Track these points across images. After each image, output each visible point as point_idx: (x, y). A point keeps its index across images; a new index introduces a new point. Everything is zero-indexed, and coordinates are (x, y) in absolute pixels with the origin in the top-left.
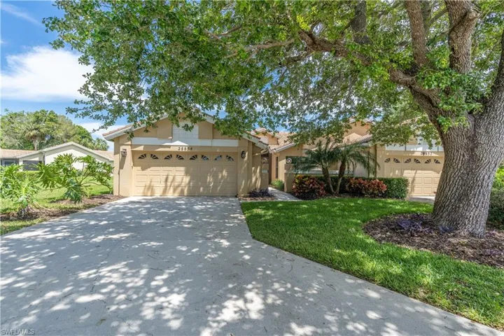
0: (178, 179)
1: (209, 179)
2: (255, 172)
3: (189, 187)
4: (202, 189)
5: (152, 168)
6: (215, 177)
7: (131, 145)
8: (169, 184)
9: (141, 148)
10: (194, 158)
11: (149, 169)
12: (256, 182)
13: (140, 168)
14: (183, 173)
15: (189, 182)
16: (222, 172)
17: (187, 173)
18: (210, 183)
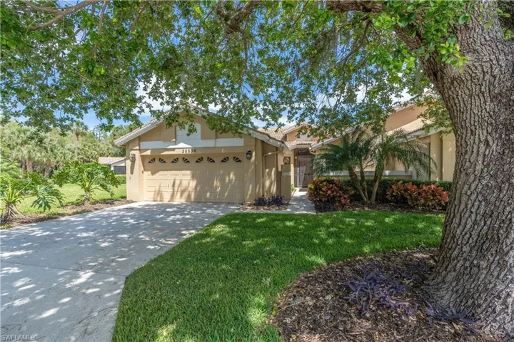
0: (185, 184)
1: (216, 183)
2: (269, 175)
3: (196, 192)
4: (208, 194)
5: (160, 173)
6: (222, 180)
7: (139, 150)
8: (176, 189)
9: (148, 153)
10: (200, 160)
11: (157, 174)
12: (270, 187)
13: (149, 173)
14: (189, 178)
15: (196, 187)
16: (229, 175)
17: (193, 177)
18: (216, 188)
